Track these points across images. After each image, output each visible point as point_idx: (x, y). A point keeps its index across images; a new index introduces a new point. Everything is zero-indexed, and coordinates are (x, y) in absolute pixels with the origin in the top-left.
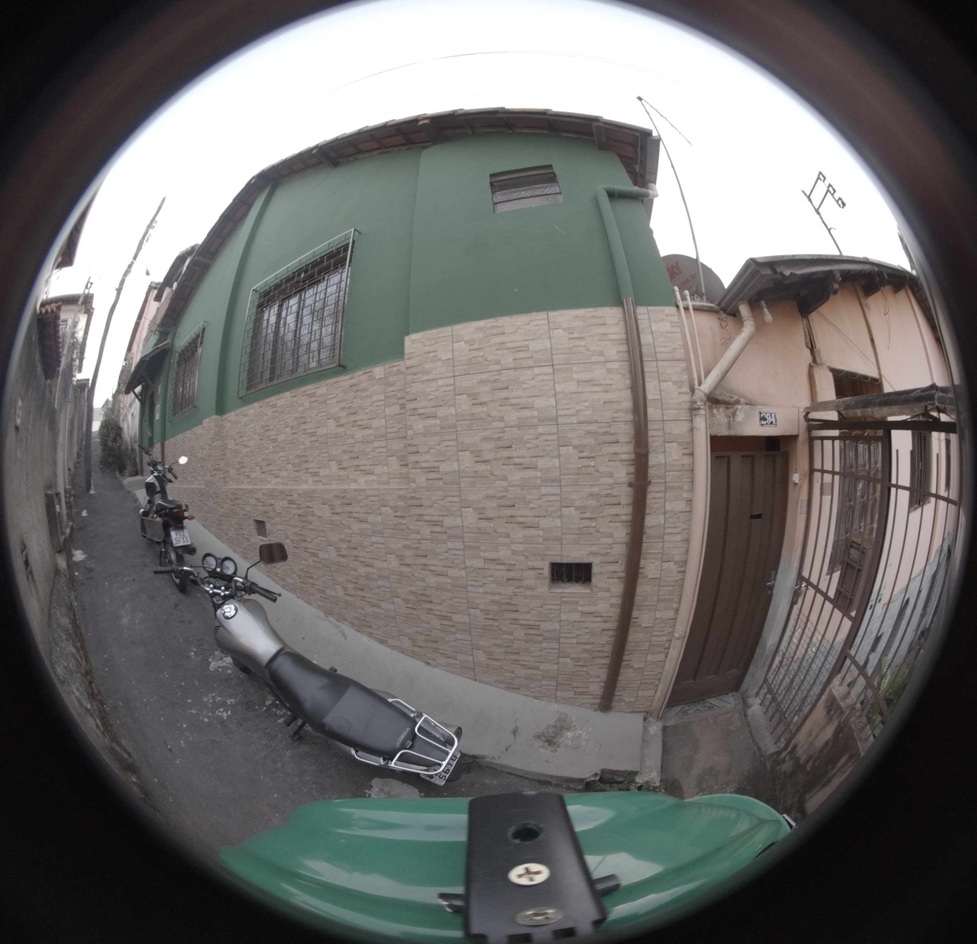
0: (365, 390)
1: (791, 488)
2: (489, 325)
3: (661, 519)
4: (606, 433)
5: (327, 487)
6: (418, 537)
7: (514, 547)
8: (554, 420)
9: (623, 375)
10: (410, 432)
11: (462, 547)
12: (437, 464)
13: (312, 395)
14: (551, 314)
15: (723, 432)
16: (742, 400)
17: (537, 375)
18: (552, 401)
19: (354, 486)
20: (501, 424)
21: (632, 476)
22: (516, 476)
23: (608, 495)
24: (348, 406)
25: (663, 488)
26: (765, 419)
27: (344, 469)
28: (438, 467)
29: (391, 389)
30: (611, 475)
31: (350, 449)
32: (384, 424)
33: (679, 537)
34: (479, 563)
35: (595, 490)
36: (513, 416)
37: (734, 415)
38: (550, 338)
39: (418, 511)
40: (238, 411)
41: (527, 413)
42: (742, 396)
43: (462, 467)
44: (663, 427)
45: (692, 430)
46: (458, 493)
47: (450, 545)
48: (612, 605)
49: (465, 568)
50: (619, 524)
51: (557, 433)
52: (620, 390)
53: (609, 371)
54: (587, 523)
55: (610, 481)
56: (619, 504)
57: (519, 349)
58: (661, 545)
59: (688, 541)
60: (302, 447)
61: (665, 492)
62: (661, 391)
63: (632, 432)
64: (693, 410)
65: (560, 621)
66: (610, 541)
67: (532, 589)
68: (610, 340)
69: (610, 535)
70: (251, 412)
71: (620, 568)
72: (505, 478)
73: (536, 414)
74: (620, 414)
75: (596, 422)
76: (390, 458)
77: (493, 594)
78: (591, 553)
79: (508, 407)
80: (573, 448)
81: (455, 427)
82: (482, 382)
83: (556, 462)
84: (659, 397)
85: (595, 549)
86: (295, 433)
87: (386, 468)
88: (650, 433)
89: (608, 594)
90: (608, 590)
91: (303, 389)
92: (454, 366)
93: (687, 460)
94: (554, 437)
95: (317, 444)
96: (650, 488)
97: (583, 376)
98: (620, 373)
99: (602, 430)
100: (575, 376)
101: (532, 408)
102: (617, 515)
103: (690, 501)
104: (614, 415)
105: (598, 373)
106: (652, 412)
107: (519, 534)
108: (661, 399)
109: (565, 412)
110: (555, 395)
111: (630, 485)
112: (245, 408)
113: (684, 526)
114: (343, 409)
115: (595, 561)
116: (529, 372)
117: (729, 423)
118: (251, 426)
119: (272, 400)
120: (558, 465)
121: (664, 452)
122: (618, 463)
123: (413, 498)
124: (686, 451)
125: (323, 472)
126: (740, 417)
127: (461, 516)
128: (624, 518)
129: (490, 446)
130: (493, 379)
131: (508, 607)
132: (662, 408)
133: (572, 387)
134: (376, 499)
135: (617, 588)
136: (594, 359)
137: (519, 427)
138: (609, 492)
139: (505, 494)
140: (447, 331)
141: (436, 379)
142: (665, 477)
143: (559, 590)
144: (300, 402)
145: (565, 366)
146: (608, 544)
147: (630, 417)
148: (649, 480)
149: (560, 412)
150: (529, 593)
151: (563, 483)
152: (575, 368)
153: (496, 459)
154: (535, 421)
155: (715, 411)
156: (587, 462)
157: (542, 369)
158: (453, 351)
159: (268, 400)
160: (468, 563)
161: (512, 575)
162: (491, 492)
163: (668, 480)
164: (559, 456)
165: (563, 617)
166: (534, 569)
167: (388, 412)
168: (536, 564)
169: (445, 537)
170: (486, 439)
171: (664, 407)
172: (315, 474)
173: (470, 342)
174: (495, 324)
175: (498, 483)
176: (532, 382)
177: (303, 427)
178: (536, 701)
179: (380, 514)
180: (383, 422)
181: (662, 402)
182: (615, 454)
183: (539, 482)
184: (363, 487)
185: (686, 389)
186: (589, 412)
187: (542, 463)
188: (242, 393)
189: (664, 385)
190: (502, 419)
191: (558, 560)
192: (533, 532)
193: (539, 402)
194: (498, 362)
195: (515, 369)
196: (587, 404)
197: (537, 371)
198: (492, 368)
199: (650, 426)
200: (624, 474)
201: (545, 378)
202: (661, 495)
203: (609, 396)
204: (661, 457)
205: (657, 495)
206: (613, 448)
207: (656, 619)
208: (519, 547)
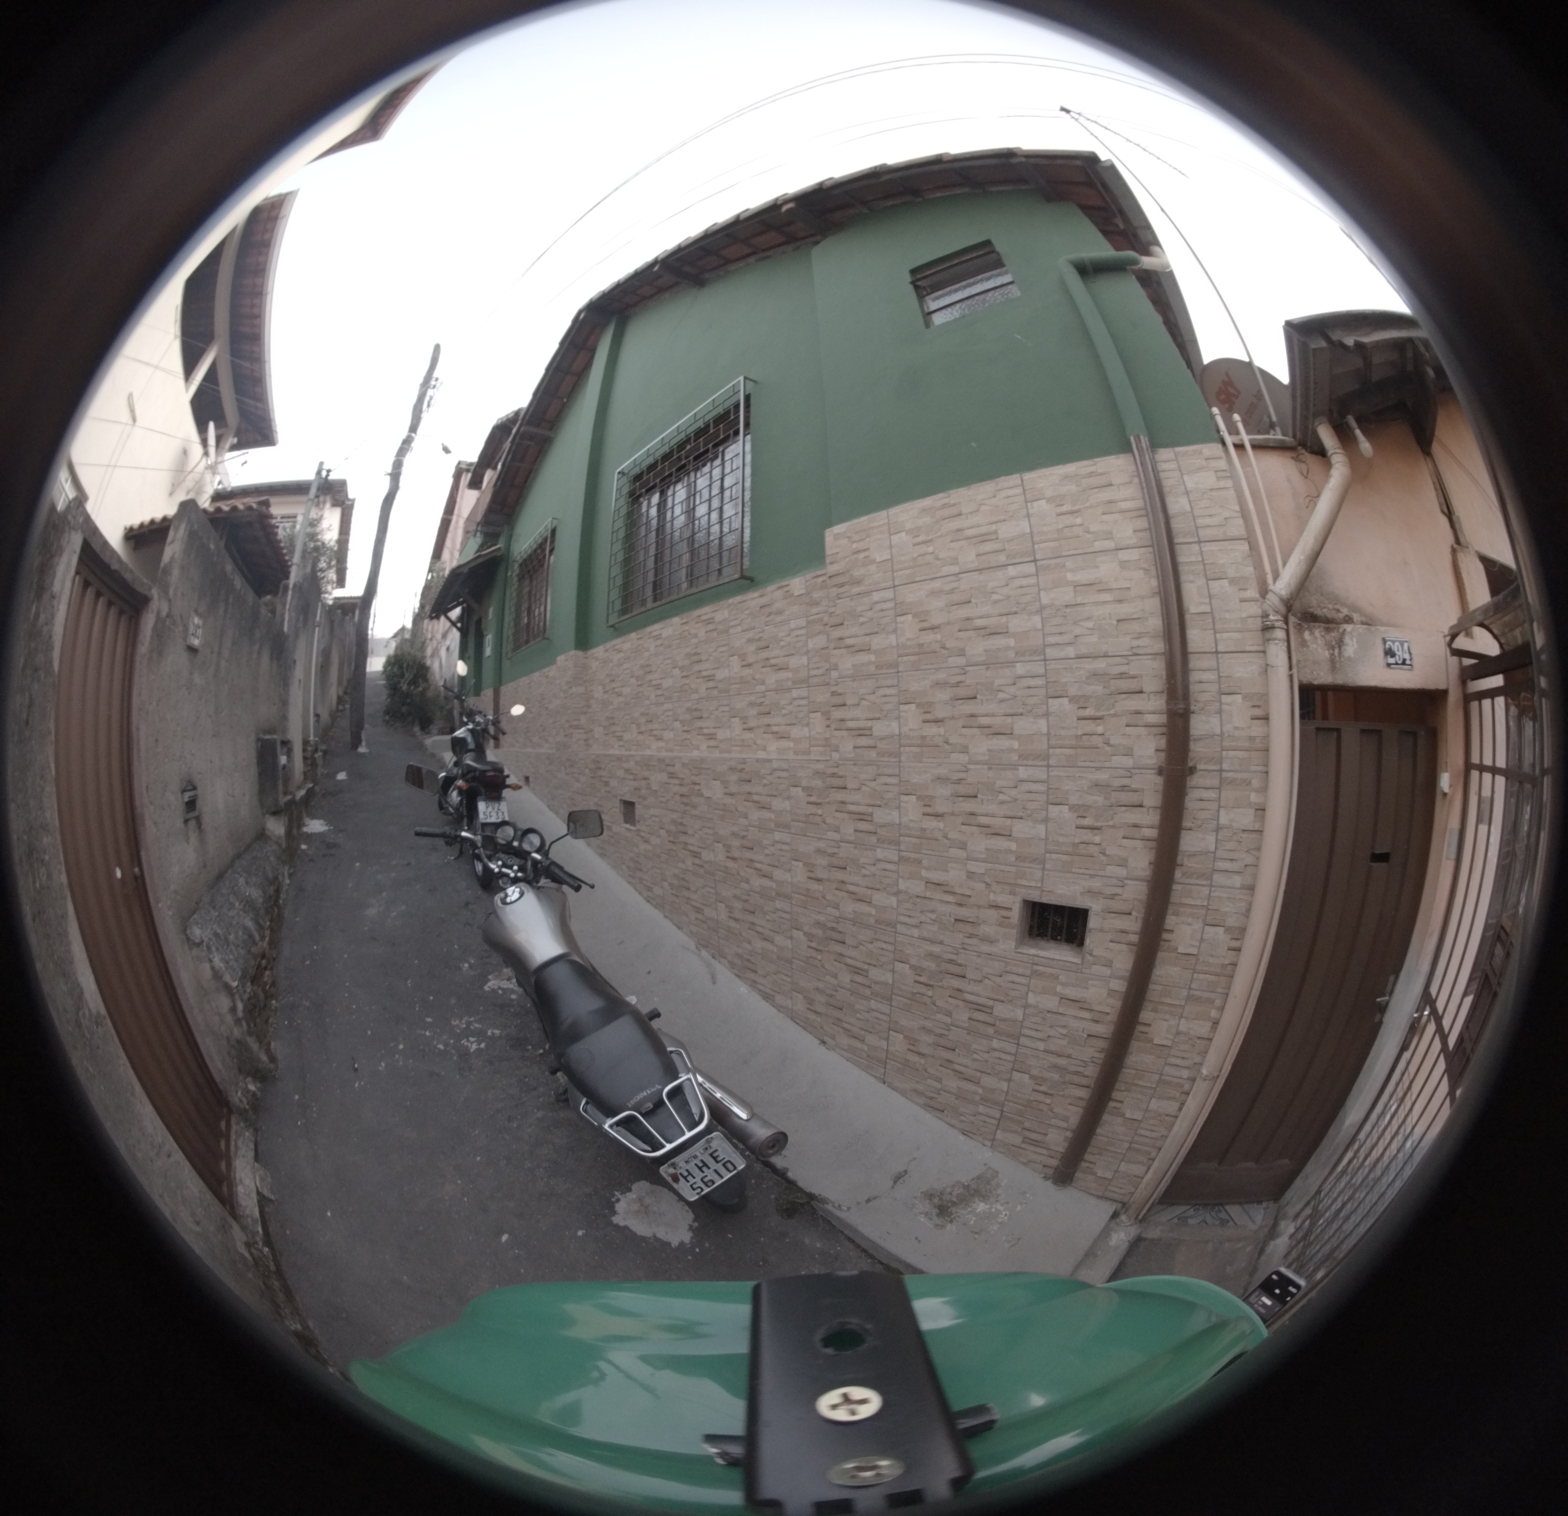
0: (780, 612)
2: (938, 504)
3: (1209, 839)
4: (1122, 676)
5: (726, 755)
6: (837, 836)
7: (972, 867)
8: (1041, 653)
9: (1146, 570)
10: (834, 674)
11: (896, 859)
12: (869, 724)
13: (709, 621)
14: (1027, 476)
15: (1323, 676)
17: (1013, 578)
18: (1036, 621)
19: (761, 755)
20: (962, 661)
21: (1164, 755)
22: (982, 746)
23: (1123, 789)
24: (757, 637)
25: (1216, 782)
26: (1392, 653)
27: (750, 729)
28: (870, 729)
29: (815, 610)
30: (1129, 753)
31: (759, 701)
32: (806, 663)
33: (1237, 880)
34: (917, 887)
35: (1103, 776)
36: (978, 648)
37: (1340, 643)
38: (1028, 516)
39: (840, 796)
40: (609, 645)
41: (999, 642)
43: (904, 730)
44: (1218, 663)
45: (1266, 670)
46: (896, 771)
47: (880, 854)
48: (1110, 993)
49: (898, 893)
50: (1138, 843)
51: (1045, 676)
52: (1142, 598)
53: (1124, 565)
54: (1087, 836)
55: (1128, 762)
56: (1141, 806)
57: (984, 538)
58: (1206, 891)
59: (1250, 891)
60: (696, 696)
61: (1219, 788)
62: (1210, 597)
63: (1164, 675)
64: (1265, 630)
65: (1026, 1006)
66: (1122, 872)
67: (991, 942)
68: (1121, 512)
69: (1123, 863)
70: (627, 646)
71: (1130, 923)
72: (965, 750)
73: (1012, 642)
74: (1144, 642)
75: (1106, 655)
76: (812, 715)
77: (933, 942)
78: (1089, 892)
79: (971, 633)
80: (1070, 701)
81: (896, 665)
82: (934, 593)
83: (1043, 726)
84: (1209, 610)
85: (1096, 884)
86: (686, 676)
87: (806, 729)
88: (1194, 677)
89: (1107, 970)
90: (1108, 962)
91: (697, 612)
92: (893, 572)
93: (1257, 730)
94: (1040, 682)
95: (715, 692)
96: (1194, 781)
97: (1083, 576)
98: (1142, 568)
99: (1115, 671)
100: (1070, 576)
101: (1007, 633)
102: (1136, 826)
103: (1261, 810)
104: (1135, 643)
105: (1106, 569)
106: (1197, 637)
107: (980, 844)
108: (1212, 613)
109: (1058, 639)
110: (1041, 610)
111: (1160, 772)
112: (619, 641)
113: (1249, 859)
114: (750, 641)
115: (1094, 906)
116: (999, 574)
118: (625, 666)
119: (655, 628)
120: (1044, 730)
121: (1220, 712)
122: (1142, 730)
123: (833, 775)
124: (1257, 712)
125: (722, 734)
126: (1350, 648)
127: (899, 807)
128: (1145, 832)
129: (945, 695)
130: (948, 587)
131: (951, 968)
132: (1214, 629)
133: (1066, 595)
134: (784, 774)
135: (1124, 962)
136: (1099, 545)
137: (988, 665)
138: (1125, 781)
139: (963, 775)
140: (881, 517)
141: (868, 593)
142: (1220, 761)
143: (1031, 951)
144: (692, 632)
145: (1053, 562)
146: (1118, 879)
147: (1160, 646)
148: (1191, 764)
149: (1050, 640)
150: (987, 948)
151: (1052, 762)
152: (1069, 564)
153: (953, 718)
154: (1011, 655)
155: (1307, 636)
156: (1090, 727)
157: (1020, 568)
158: (891, 547)
159: (649, 629)
160: (902, 885)
161: (963, 913)
162: (943, 771)
163: (1225, 766)
164: (1047, 715)
165: (1032, 999)
166: (996, 907)
167: (811, 645)
168: (1001, 900)
169: (874, 839)
170: (938, 684)
171: (1218, 626)
172: (711, 737)
173: (914, 533)
174: (946, 501)
175: (954, 757)
176: (1006, 591)
177: (697, 667)
179: (789, 798)
180: (804, 660)
181: (1213, 618)
182: (1138, 713)
183: (1015, 757)
184: (774, 756)
185: (1253, 592)
186: (1095, 638)
187: (1022, 726)
188: (613, 619)
189: (1216, 586)
190: (962, 652)
191: (1036, 896)
192: (1002, 844)
193: (1016, 624)
194: (955, 561)
195: (980, 570)
196: (1090, 624)
197: (1012, 571)
198: (946, 570)
199: (1194, 662)
200: (1151, 751)
201: (1024, 582)
202: (1212, 794)
203: (1125, 609)
204: (1215, 721)
205: (1205, 794)
206: (1134, 703)
207: (1178, 1033)
208: (978, 868)
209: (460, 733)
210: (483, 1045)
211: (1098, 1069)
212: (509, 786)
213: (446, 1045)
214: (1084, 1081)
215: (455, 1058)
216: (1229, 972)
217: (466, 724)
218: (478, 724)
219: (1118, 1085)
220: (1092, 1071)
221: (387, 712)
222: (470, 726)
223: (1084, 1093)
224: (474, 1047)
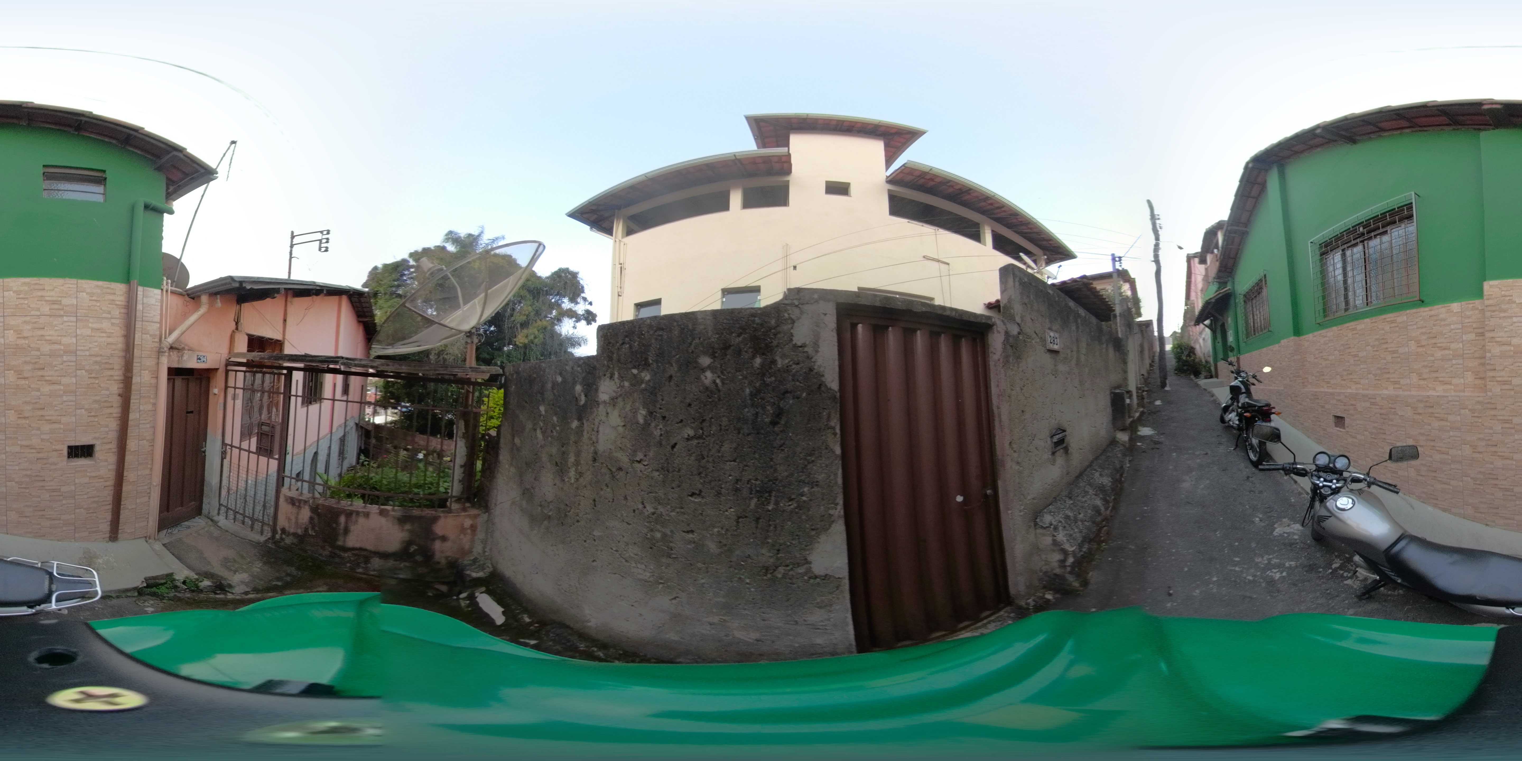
1: (211, 397)
2: (33, 282)
3: (138, 415)
4: (106, 363)
7: (43, 437)
8: (75, 353)
9: (121, 328)
14: (80, 281)
15: (175, 365)
16: (186, 348)
17: (66, 322)
18: (74, 340)
20: (38, 353)
21: (121, 390)
22: (46, 389)
23: (105, 401)
25: (139, 397)
26: (200, 359)
30: (108, 389)
33: (148, 426)
35: (98, 398)
36: (46, 348)
37: (182, 356)
38: (76, 297)
41: (57, 347)
42: (186, 345)
43: (7, 382)
44: (142, 360)
45: (158, 364)
46: (3, 400)
48: (109, 470)
50: (112, 419)
51: (76, 361)
52: (117, 338)
53: (112, 324)
54: (92, 419)
55: (108, 392)
56: (113, 407)
57: (54, 302)
58: (138, 430)
59: (154, 427)
61: (142, 399)
62: (142, 339)
63: (123, 363)
64: (160, 352)
65: (75, 484)
66: (107, 429)
67: (55, 464)
68: (116, 305)
69: (107, 426)
71: (113, 446)
72: (38, 390)
73: (62, 347)
74: (116, 352)
75: (101, 356)
77: (26, 470)
78: (95, 438)
79: (44, 342)
80: (85, 372)
81: (4, 353)
82: (25, 322)
83: (74, 380)
84: (141, 344)
85: (97, 435)
88: (134, 364)
89: (106, 463)
90: (106, 461)
93: (154, 381)
94: (73, 364)
96: (132, 397)
97: (96, 326)
98: (119, 327)
99: (104, 361)
100: (90, 325)
101: (60, 343)
102: (111, 413)
103: (156, 404)
104: (113, 352)
105: (105, 325)
106: (137, 351)
107: (47, 427)
109: (82, 348)
110: (76, 336)
111: (119, 395)
113: (151, 419)
115: (96, 443)
116: (59, 319)
117: (179, 360)
120: (75, 382)
121: (140, 376)
122: (113, 382)
124: (153, 376)
126: (185, 357)
127: (5, 416)
128: (115, 415)
129: (28, 367)
130: (33, 320)
131: (37, 478)
132: (142, 350)
133: (88, 332)
135: (112, 459)
136: (104, 315)
137: (50, 356)
138: (107, 399)
139: (38, 400)
142: (141, 390)
143: (73, 464)
145: (84, 319)
146: (105, 432)
147: (122, 354)
148: (132, 392)
149: (79, 348)
150: (53, 467)
151: (77, 394)
152: (91, 320)
153: (33, 377)
154: (61, 352)
155: (171, 353)
156: (93, 381)
157: (69, 318)
158: (3, 297)
161: (39, 456)
162: (28, 399)
163: (142, 392)
164: (76, 376)
165: (77, 481)
166: (56, 451)
168: (57, 447)
171: (144, 349)
173: (18, 292)
174: (38, 282)
175: (33, 393)
176: (61, 326)
178: (60, 543)
182: (111, 376)
183: (62, 392)
185: (157, 340)
186: (97, 349)
187: (65, 381)
189: (145, 336)
190: (38, 350)
191: (73, 444)
192: (57, 426)
193: (65, 340)
194: (38, 310)
195: (50, 316)
196: (96, 344)
197: (65, 319)
198: (33, 313)
199: (135, 360)
200: (116, 388)
201: (70, 324)
202: (137, 401)
203: (110, 340)
204: (139, 378)
205: (135, 401)
206: (110, 373)
207: (138, 476)
208: (47, 437)
211: (112, 497)
214: (108, 503)
216: (152, 453)
219: (123, 499)
220: (110, 499)
223: (110, 507)
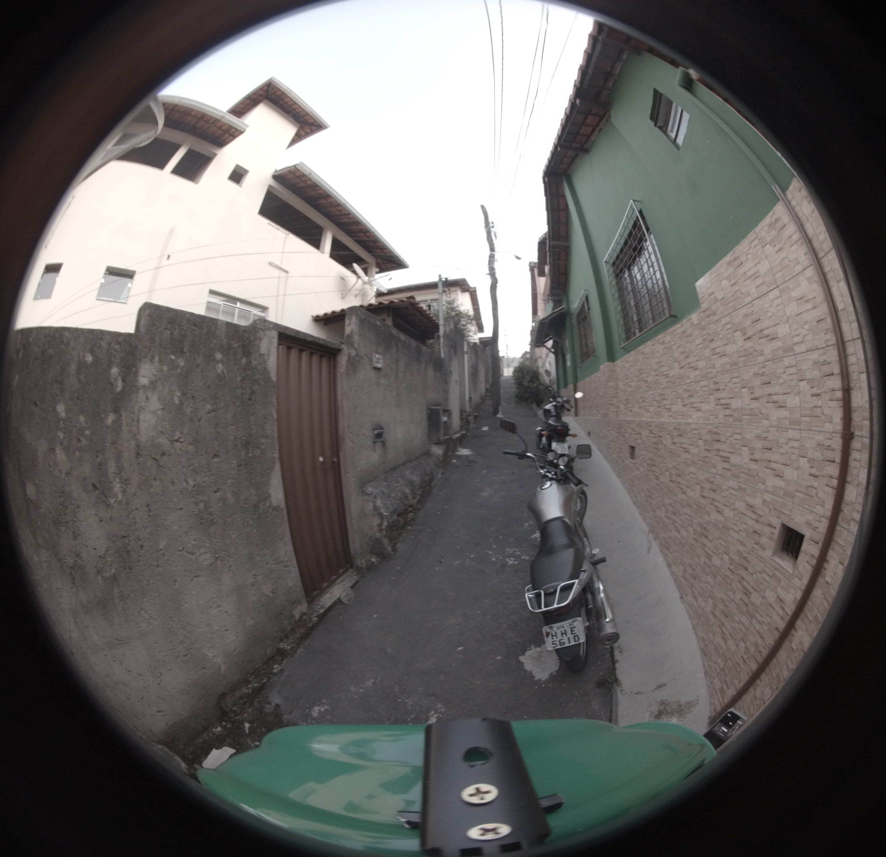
4: (825, 363)
20: (763, 359)
23: (828, 447)
38: (766, 257)
40: (623, 359)
53: (809, 280)
54: (812, 481)
56: (834, 462)
57: (755, 276)
62: (842, 296)
66: (821, 511)
67: (764, 549)
68: (796, 242)
69: (823, 504)
70: (631, 359)
74: (829, 336)
84: (844, 306)
85: (811, 518)
88: (849, 360)
94: (794, 370)
96: (853, 444)
99: (822, 359)
104: (826, 337)
106: (845, 329)
108: (845, 308)
110: (787, 320)
112: (627, 356)
115: (807, 534)
116: (767, 299)
118: (631, 370)
119: (641, 348)
122: (835, 403)
130: (750, 311)
132: (849, 321)
136: (797, 269)
137: (773, 360)
142: (862, 428)
146: (820, 516)
148: (852, 430)
151: (802, 427)
154: (781, 353)
156: (816, 401)
159: (639, 349)
163: (863, 433)
168: (774, 521)
171: (850, 318)
172: (669, 410)
176: (772, 309)
181: (847, 312)
183: (787, 423)
187: (790, 401)
190: (762, 353)
191: (787, 522)
192: (779, 482)
193: (780, 331)
194: (749, 294)
198: (747, 300)
200: (839, 419)
208: (768, 497)
209: (548, 407)
210: (516, 563)
212: (570, 435)
213: (497, 559)
215: (498, 566)
217: (552, 402)
218: (559, 402)
221: (516, 397)
222: (554, 403)
224: (511, 562)
